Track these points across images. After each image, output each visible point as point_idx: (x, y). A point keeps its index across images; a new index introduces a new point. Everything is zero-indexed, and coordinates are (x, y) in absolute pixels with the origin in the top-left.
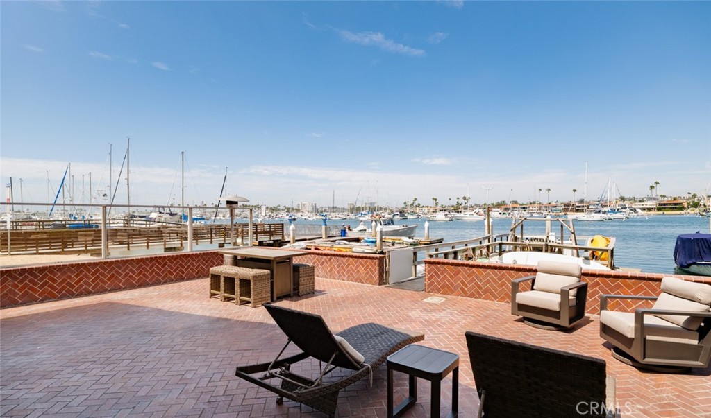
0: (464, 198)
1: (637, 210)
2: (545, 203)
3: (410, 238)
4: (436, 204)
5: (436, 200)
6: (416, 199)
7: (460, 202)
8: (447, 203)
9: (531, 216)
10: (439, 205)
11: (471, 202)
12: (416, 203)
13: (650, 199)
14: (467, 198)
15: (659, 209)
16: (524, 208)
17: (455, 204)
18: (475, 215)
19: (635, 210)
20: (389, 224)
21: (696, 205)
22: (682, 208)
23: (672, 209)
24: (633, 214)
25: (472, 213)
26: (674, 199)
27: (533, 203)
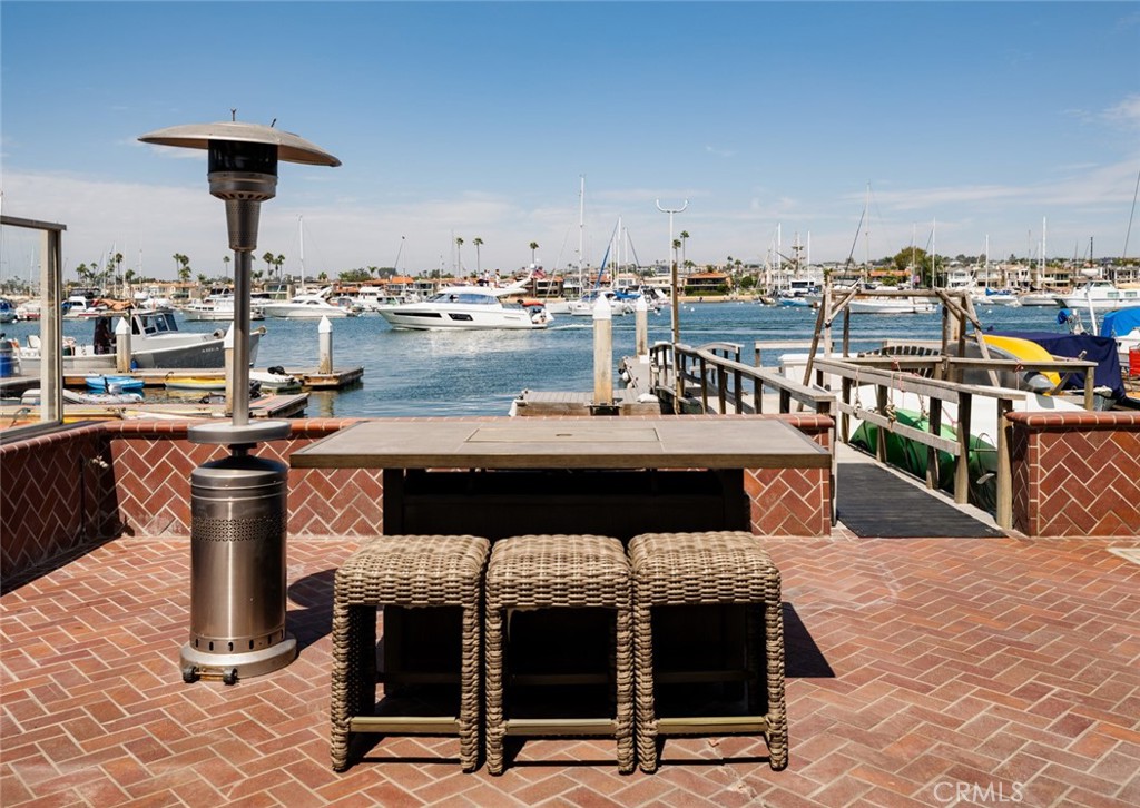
1: (659, 293)
2: (468, 272)
4: (185, 273)
5: (184, 260)
10: (194, 277)
11: (284, 271)
14: (275, 257)
15: (691, 292)
16: (423, 286)
18: (322, 304)
19: (652, 293)
21: (747, 284)
22: (724, 290)
23: (711, 291)
25: (316, 298)
26: (710, 270)
27: (435, 274)
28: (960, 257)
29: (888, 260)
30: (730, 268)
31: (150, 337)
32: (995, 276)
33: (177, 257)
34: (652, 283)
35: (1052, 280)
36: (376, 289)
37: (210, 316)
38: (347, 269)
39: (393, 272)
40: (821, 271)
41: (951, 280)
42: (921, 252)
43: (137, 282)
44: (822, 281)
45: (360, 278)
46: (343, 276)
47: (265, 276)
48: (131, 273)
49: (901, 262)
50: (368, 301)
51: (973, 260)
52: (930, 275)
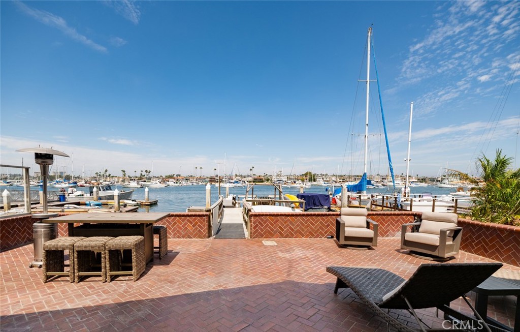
0: (146, 171)
2: (198, 176)
3: (133, 201)
4: (124, 175)
5: (124, 171)
6: (106, 171)
7: (143, 174)
8: (132, 175)
9: (193, 185)
10: (127, 175)
11: (151, 175)
12: (107, 174)
13: (249, 176)
14: (148, 171)
15: (254, 182)
16: (187, 179)
17: (139, 175)
18: (159, 184)
19: (244, 182)
20: (107, 190)
21: (268, 180)
22: (262, 182)
23: (259, 182)
24: (244, 184)
25: (157, 182)
26: (260, 176)
27: (191, 176)
28: (321, 174)
29: (303, 175)
30: (265, 176)
31: (104, 192)
32: (328, 179)
33: (122, 171)
34: (244, 179)
35: (341, 180)
36: (173, 180)
37: (129, 186)
38: (168, 175)
39: (180, 175)
40: (286, 177)
41: (317, 180)
42: (311, 173)
43: (113, 177)
44: (286, 180)
45: (171, 177)
46: (166, 176)
47: (146, 176)
48: (110, 175)
49: (306, 175)
50: (171, 183)
51: (324, 175)
52: (312, 178)
